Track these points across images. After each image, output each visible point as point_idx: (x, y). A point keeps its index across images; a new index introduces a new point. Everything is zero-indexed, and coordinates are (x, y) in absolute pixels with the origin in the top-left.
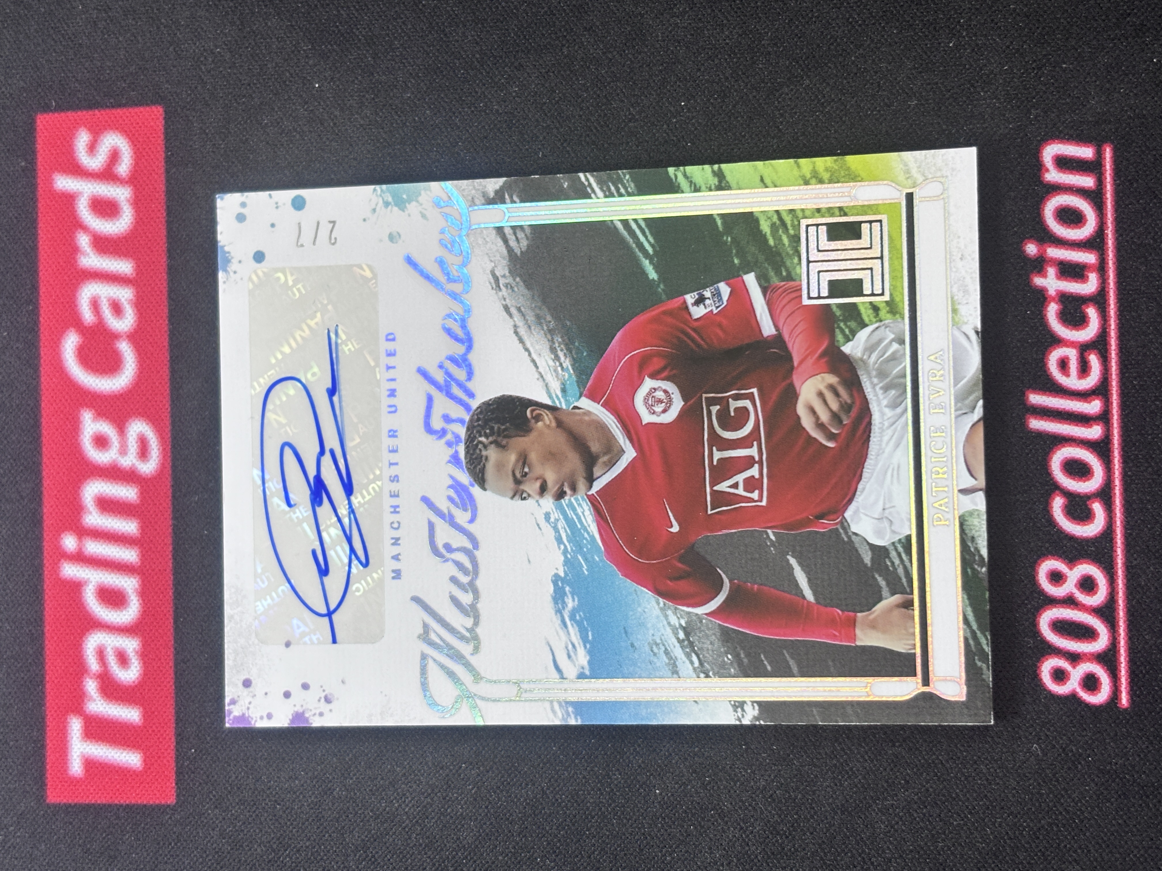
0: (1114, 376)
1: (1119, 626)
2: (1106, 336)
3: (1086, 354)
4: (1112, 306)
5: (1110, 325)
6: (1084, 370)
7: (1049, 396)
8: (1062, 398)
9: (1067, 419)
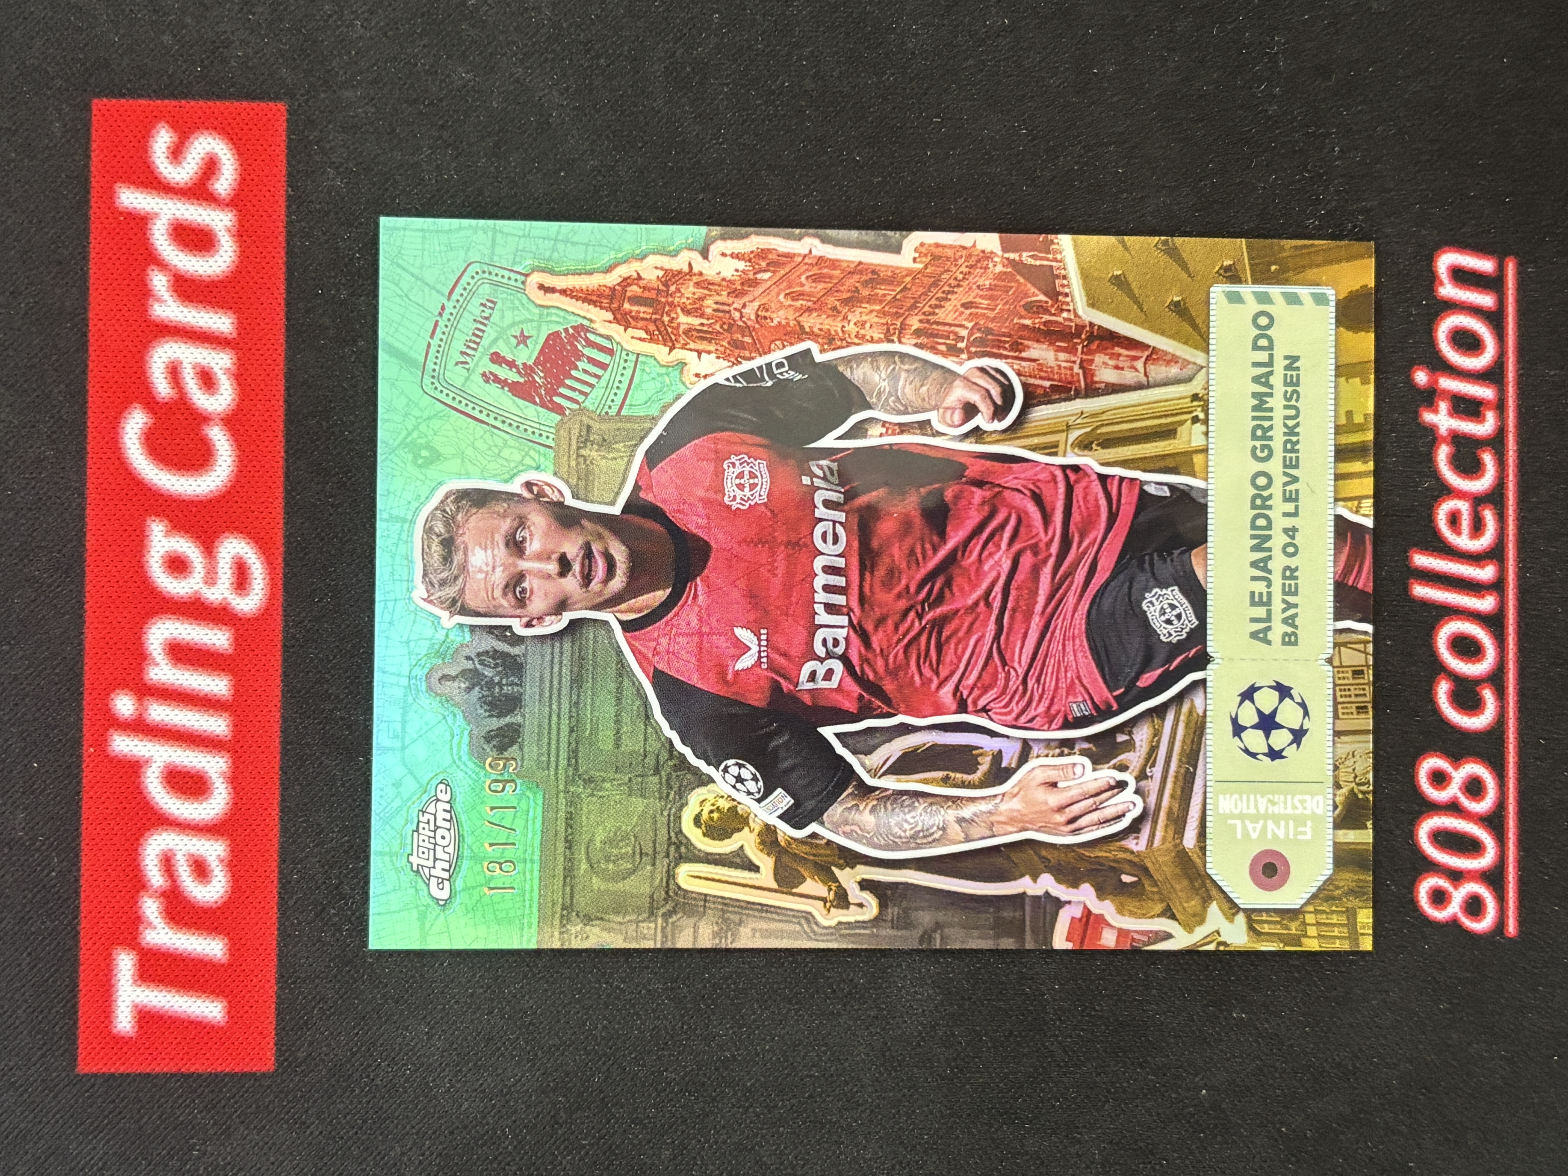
0: (1511, 538)
1: (1508, 838)
2: (1502, 488)
3: (1480, 508)
4: (1511, 453)
5: (1508, 476)
6: (1477, 528)
7: (1435, 557)
8: (1451, 560)
9: (1456, 587)
